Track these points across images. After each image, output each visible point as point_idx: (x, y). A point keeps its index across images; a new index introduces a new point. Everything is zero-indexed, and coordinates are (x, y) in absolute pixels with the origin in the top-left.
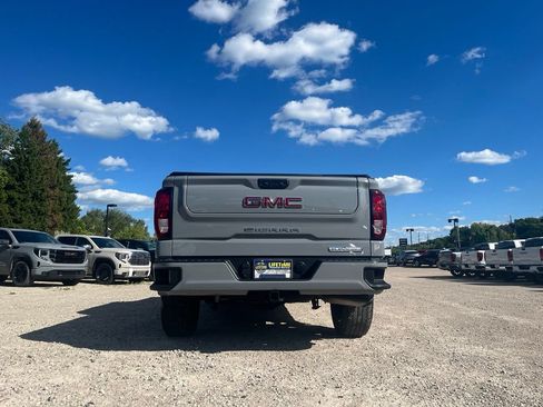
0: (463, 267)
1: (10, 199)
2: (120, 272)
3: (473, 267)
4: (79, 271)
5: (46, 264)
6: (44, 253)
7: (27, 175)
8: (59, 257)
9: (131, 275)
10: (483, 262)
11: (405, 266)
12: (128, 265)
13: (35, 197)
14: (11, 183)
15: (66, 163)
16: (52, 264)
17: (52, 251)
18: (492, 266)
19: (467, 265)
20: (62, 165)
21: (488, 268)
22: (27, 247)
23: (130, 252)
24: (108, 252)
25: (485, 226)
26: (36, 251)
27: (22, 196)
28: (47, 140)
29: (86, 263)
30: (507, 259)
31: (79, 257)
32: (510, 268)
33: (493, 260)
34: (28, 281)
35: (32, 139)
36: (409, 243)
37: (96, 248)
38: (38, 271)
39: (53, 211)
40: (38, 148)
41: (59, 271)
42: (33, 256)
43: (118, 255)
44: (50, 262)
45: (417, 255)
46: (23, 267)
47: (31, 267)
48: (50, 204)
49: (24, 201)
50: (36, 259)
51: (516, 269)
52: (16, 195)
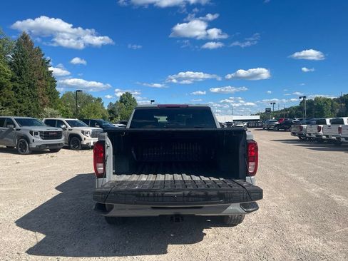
0: (307, 135)
1: (15, 88)
2: (85, 143)
3: (314, 136)
4: (59, 144)
5: (38, 141)
6: (36, 133)
7: (23, 71)
8: (46, 135)
9: (92, 144)
10: (321, 133)
11: (268, 130)
12: (90, 138)
13: (30, 86)
14: (14, 77)
15: (48, 63)
16: (41, 140)
17: (41, 132)
18: (327, 136)
19: (310, 134)
20: (45, 64)
21: (324, 137)
22: (25, 130)
23: (90, 129)
24: (77, 130)
25: (324, 99)
26: (31, 133)
27: (21, 86)
28: (34, 47)
29: (63, 138)
30: (337, 132)
31: (58, 135)
32: (339, 138)
33: (327, 132)
34: (28, 151)
35: (25, 47)
36: (272, 110)
37: (69, 127)
38: (34, 145)
39: (43, 95)
40: (29, 53)
41: (46, 145)
42: (30, 136)
43: (83, 132)
44: (40, 139)
45: (277, 123)
46: (24, 143)
47: (29, 142)
48: (40, 91)
49: (23, 88)
50: (32, 137)
51: (343, 140)
52: (18, 85)
